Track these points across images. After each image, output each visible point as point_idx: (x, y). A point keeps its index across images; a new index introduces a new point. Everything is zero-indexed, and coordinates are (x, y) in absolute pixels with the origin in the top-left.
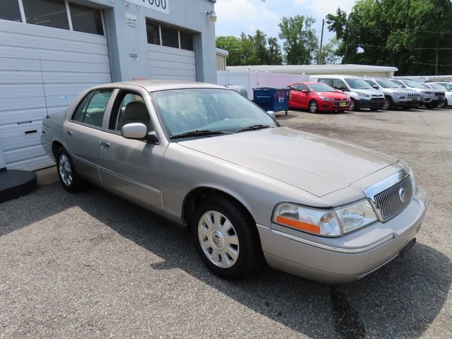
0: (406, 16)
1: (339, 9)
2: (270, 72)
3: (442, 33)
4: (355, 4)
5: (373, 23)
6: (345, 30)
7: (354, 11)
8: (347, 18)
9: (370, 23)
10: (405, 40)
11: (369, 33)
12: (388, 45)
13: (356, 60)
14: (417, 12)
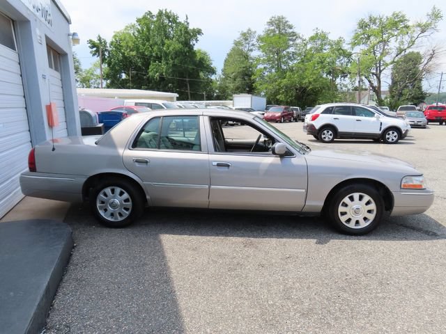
0: (160, 50)
1: (99, 36)
2: (87, 95)
3: (190, 67)
4: (114, 34)
5: (134, 53)
6: (108, 57)
7: (114, 40)
8: (108, 45)
9: (131, 53)
10: (164, 70)
11: (131, 61)
12: (150, 74)
13: (123, 85)
14: (171, 48)
